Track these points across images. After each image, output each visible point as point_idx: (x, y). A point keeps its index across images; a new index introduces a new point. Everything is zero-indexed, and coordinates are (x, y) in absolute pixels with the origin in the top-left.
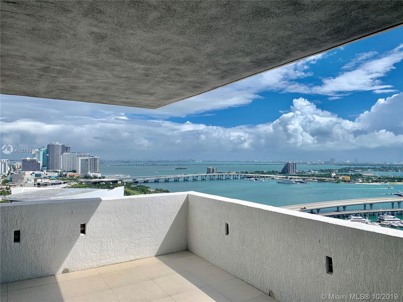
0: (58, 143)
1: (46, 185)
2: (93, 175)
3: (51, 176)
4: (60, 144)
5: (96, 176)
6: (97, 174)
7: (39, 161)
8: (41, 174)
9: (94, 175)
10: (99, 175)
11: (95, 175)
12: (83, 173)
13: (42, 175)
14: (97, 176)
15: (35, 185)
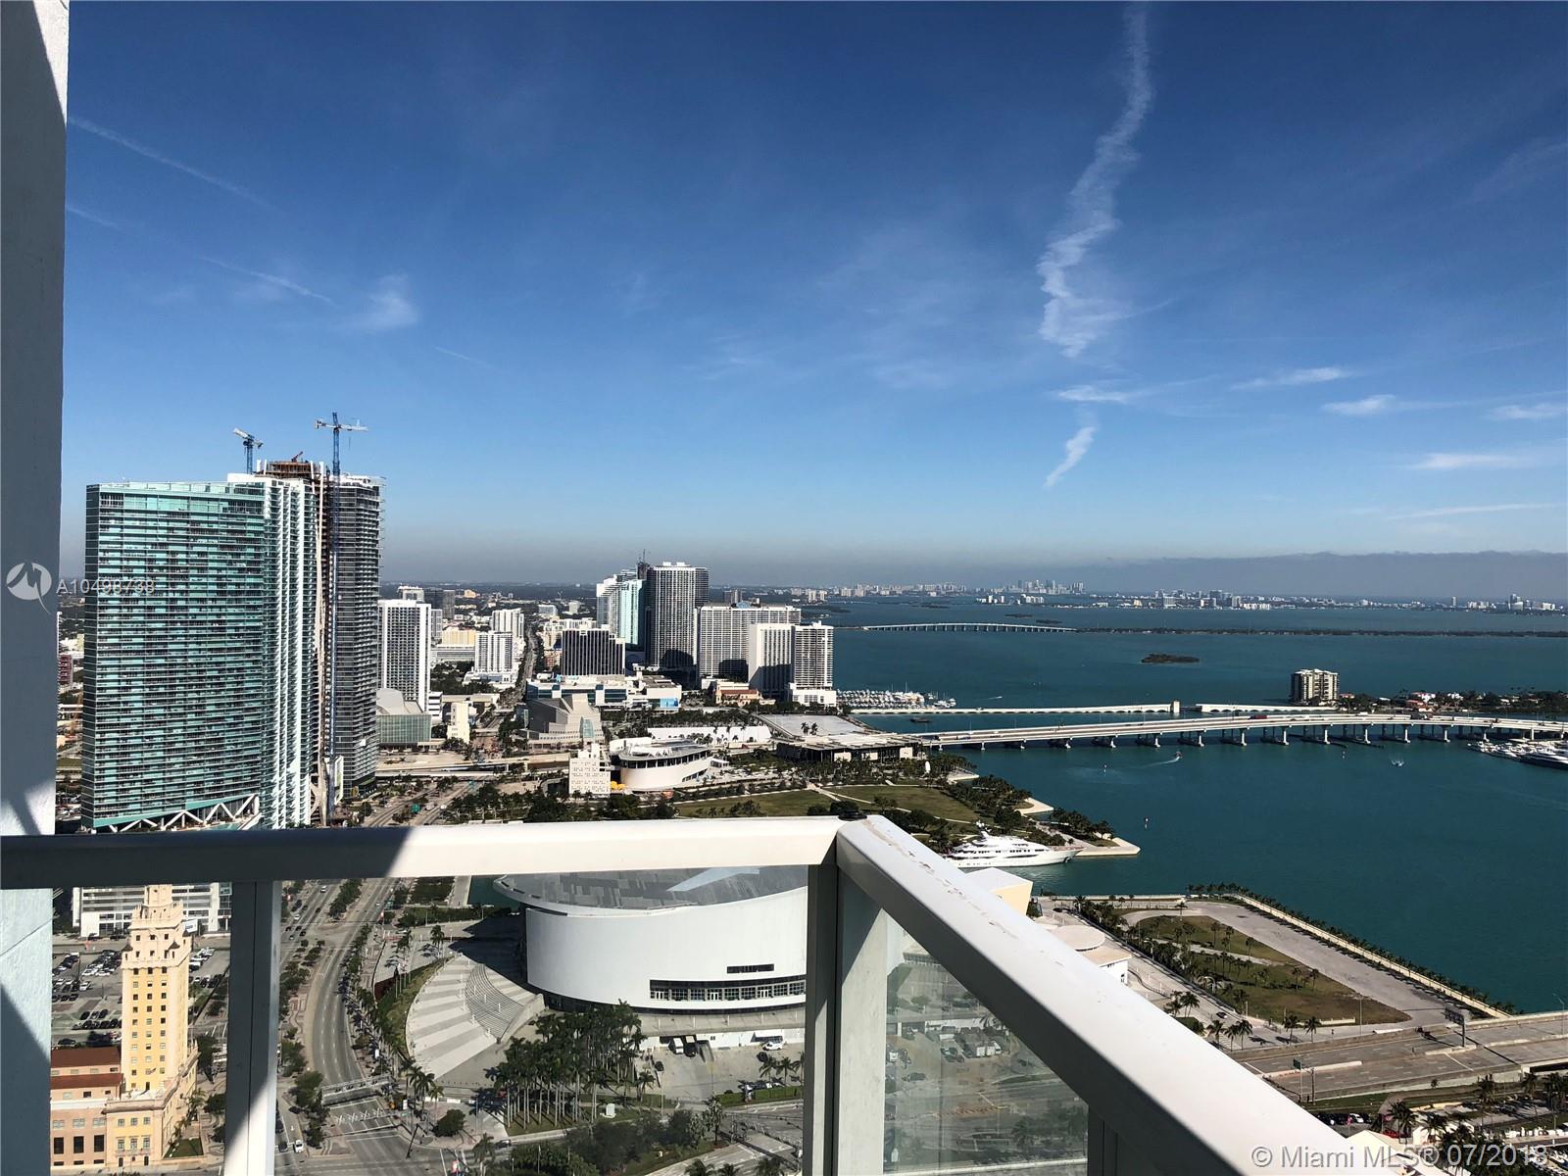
0: (683, 564)
1: (641, 764)
2: (806, 697)
3: (659, 700)
4: (689, 569)
5: (819, 702)
6: (820, 693)
8: (624, 691)
9: (811, 697)
10: (830, 698)
11: (816, 697)
12: (772, 686)
13: (627, 694)
14: (822, 700)
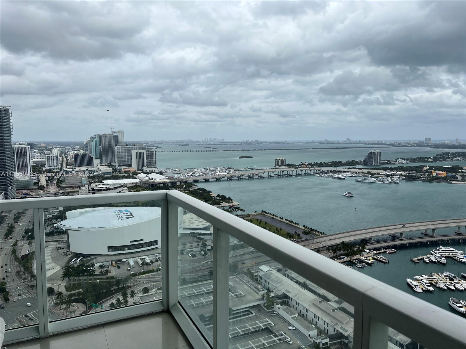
1: (101, 190)
2: (149, 170)
7: (92, 155)
12: (139, 168)
13: (95, 171)
15: (89, 191)
